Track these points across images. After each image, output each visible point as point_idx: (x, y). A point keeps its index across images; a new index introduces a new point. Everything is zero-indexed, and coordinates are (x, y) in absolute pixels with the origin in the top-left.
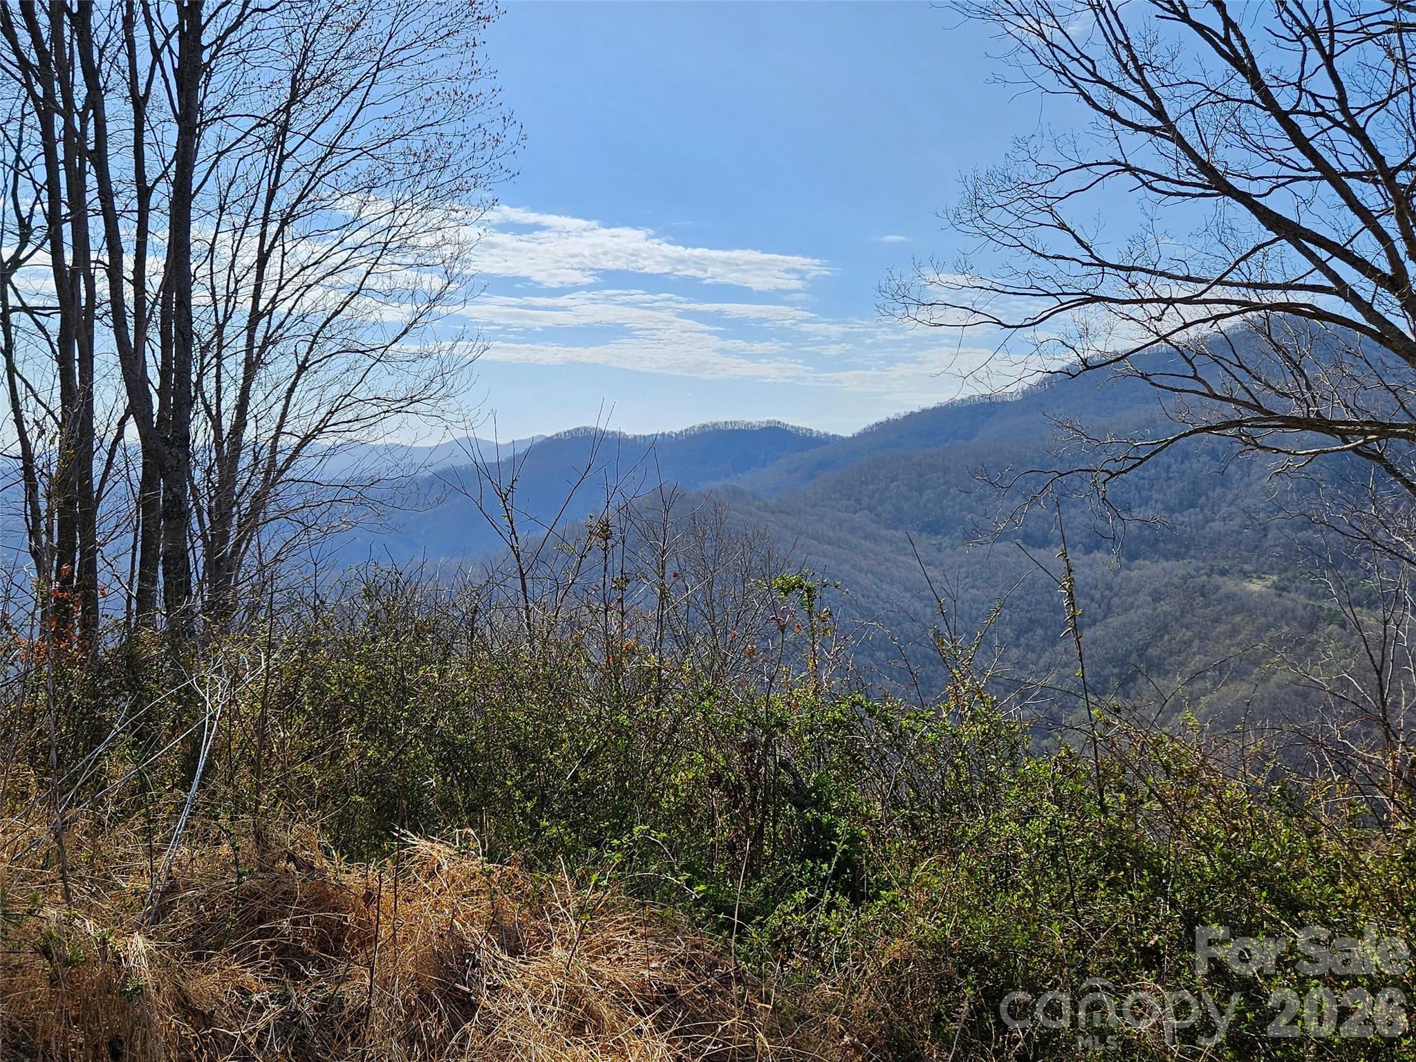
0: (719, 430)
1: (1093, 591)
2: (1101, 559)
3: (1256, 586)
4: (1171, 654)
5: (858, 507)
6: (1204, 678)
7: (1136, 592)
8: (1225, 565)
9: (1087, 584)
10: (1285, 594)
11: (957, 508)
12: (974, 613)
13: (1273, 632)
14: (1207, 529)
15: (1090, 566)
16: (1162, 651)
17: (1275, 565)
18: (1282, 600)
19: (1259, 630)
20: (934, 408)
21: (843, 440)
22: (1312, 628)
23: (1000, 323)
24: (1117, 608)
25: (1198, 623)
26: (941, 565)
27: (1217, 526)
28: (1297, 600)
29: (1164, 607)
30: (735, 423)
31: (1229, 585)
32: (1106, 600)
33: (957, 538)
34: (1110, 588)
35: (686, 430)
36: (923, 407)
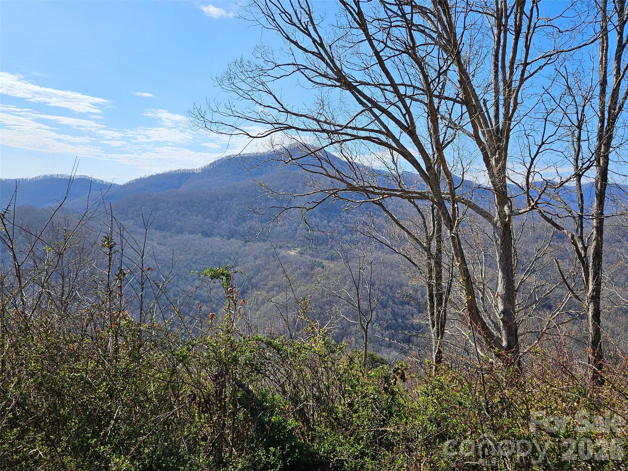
0: (54, 178)
1: (231, 256)
2: (234, 242)
3: (293, 253)
4: (261, 281)
5: (126, 218)
6: (273, 290)
7: (247, 256)
8: (281, 244)
9: (228, 253)
10: (303, 255)
11: (173, 219)
12: (180, 266)
13: (298, 271)
14: (275, 230)
15: (230, 245)
16: (258, 280)
17: (299, 244)
18: (302, 258)
19: (294, 270)
20: (162, 174)
21: (119, 186)
22: (312, 269)
23: (248, 135)
24: (240, 262)
25: (271, 268)
26: (165, 244)
27: (278, 228)
28: (307, 258)
29: (258, 262)
30: (63, 175)
31: (283, 252)
32: (236, 260)
33: (173, 233)
34: (237, 254)
35: (36, 177)
36: (157, 173)
